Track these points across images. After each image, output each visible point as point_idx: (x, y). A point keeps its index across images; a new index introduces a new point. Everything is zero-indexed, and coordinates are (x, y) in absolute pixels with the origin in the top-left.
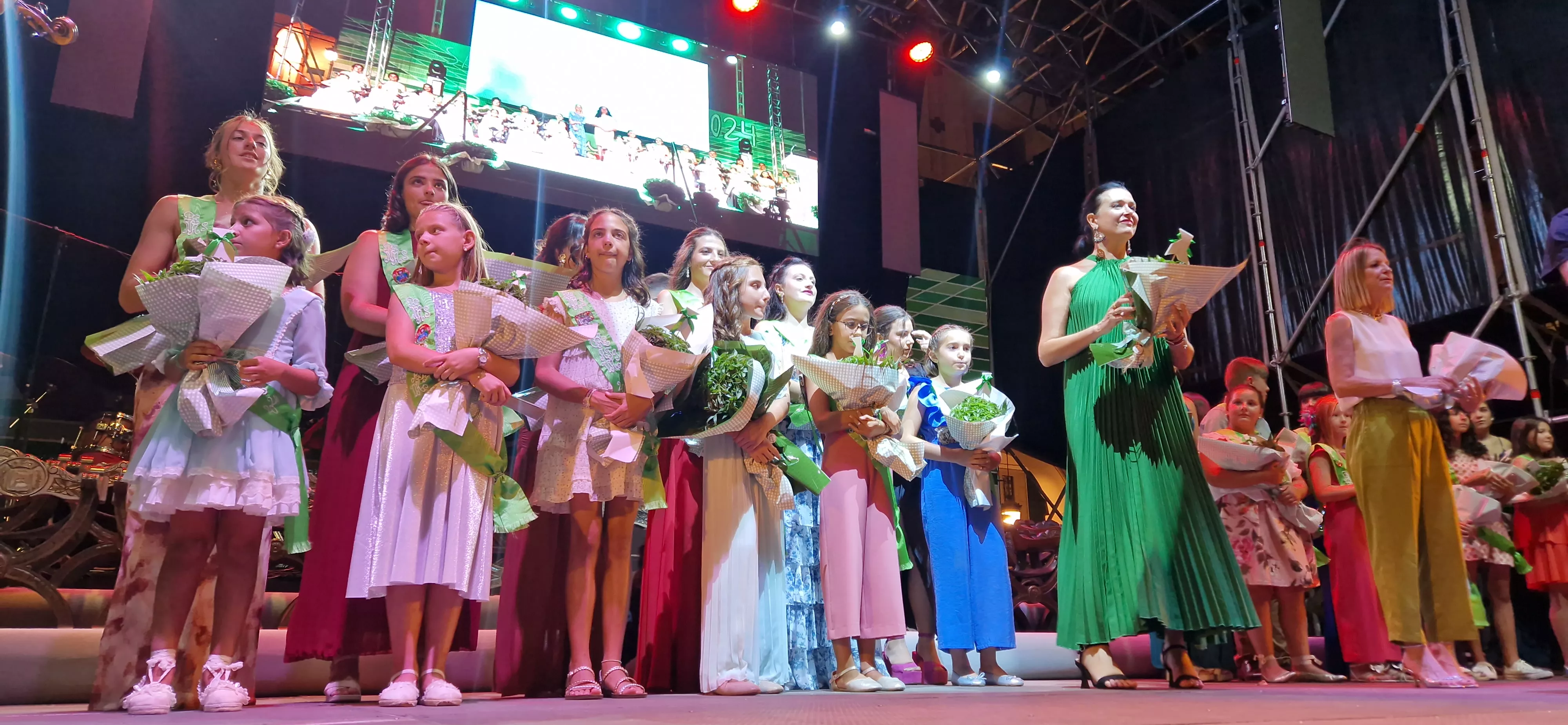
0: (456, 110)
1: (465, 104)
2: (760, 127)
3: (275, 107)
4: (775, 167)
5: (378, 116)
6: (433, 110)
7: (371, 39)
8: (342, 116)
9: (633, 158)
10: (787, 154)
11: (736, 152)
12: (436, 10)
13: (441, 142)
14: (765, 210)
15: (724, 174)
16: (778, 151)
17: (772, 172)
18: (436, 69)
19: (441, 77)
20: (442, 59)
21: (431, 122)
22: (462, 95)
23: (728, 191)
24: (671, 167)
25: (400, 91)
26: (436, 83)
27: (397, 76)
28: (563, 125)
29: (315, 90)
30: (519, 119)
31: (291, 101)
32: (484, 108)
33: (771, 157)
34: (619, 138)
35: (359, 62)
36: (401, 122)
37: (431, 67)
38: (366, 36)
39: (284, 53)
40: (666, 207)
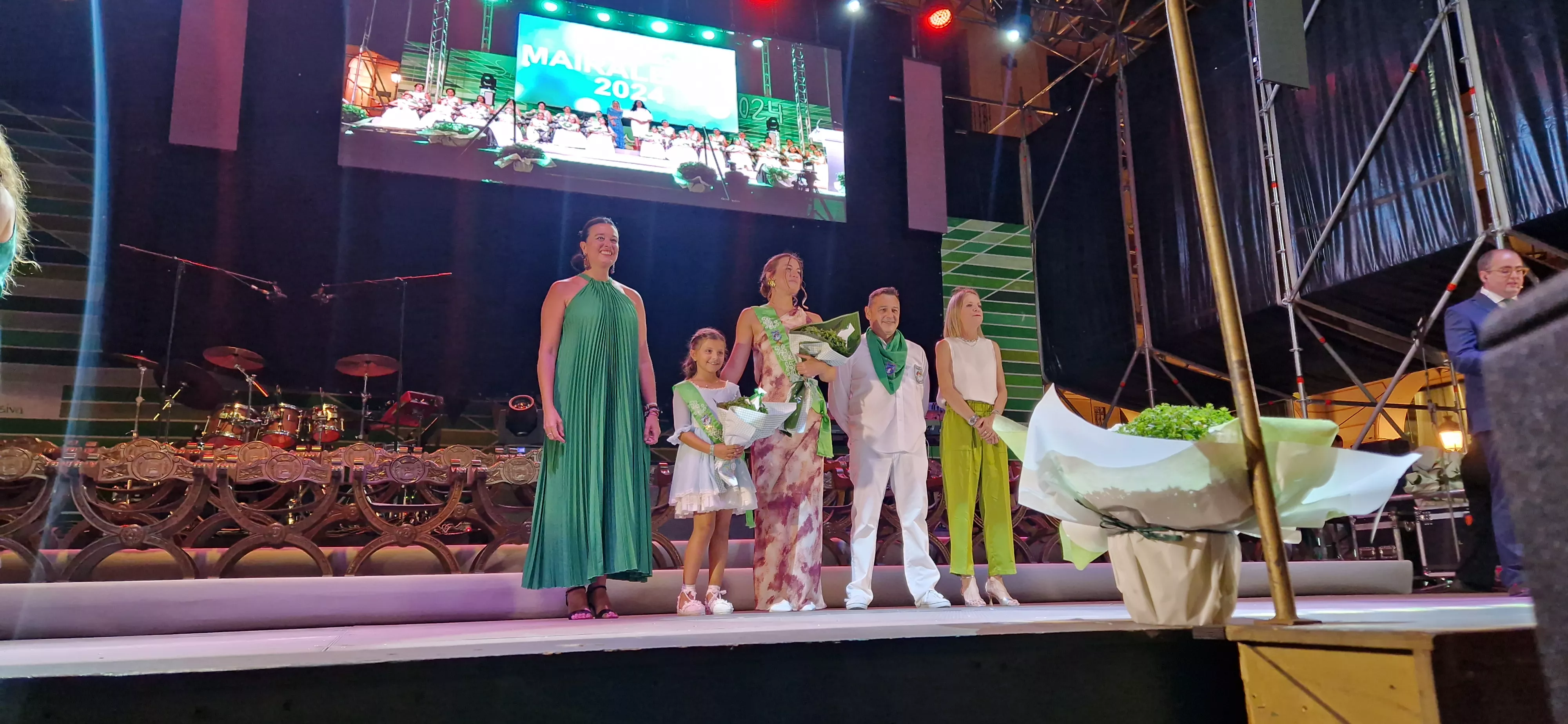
0: (506, 118)
1: (514, 110)
2: (787, 105)
3: (351, 129)
5: (439, 129)
6: (486, 119)
7: (429, 60)
8: (408, 131)
9: (667, 144)
10: (813, 128)
11: (764, 131)
12: (484, 28)
13: (495, 147)
14: (793, 183)
15: (754, 154)
16: (804, 126)
18: (487, 81)
19: (492, 88)
20: (492, 72)
21: (486, 129)
22: (511, 102)
23: (757, 168)
24: (703, 150)
25: (457, 104)
26: (487, 93)
27: (454, 91)
28: (602, 120)
29: (383, 111)
30: (562, 119)
31: (365, 122)
32: (530, 113)
33: (797, 132)
34: (654, 127)
35: (419, 82)
36: (460, 132)
37: (483, 80)
38: (423, 57)
39: (356, 79)
40: (701, 188)
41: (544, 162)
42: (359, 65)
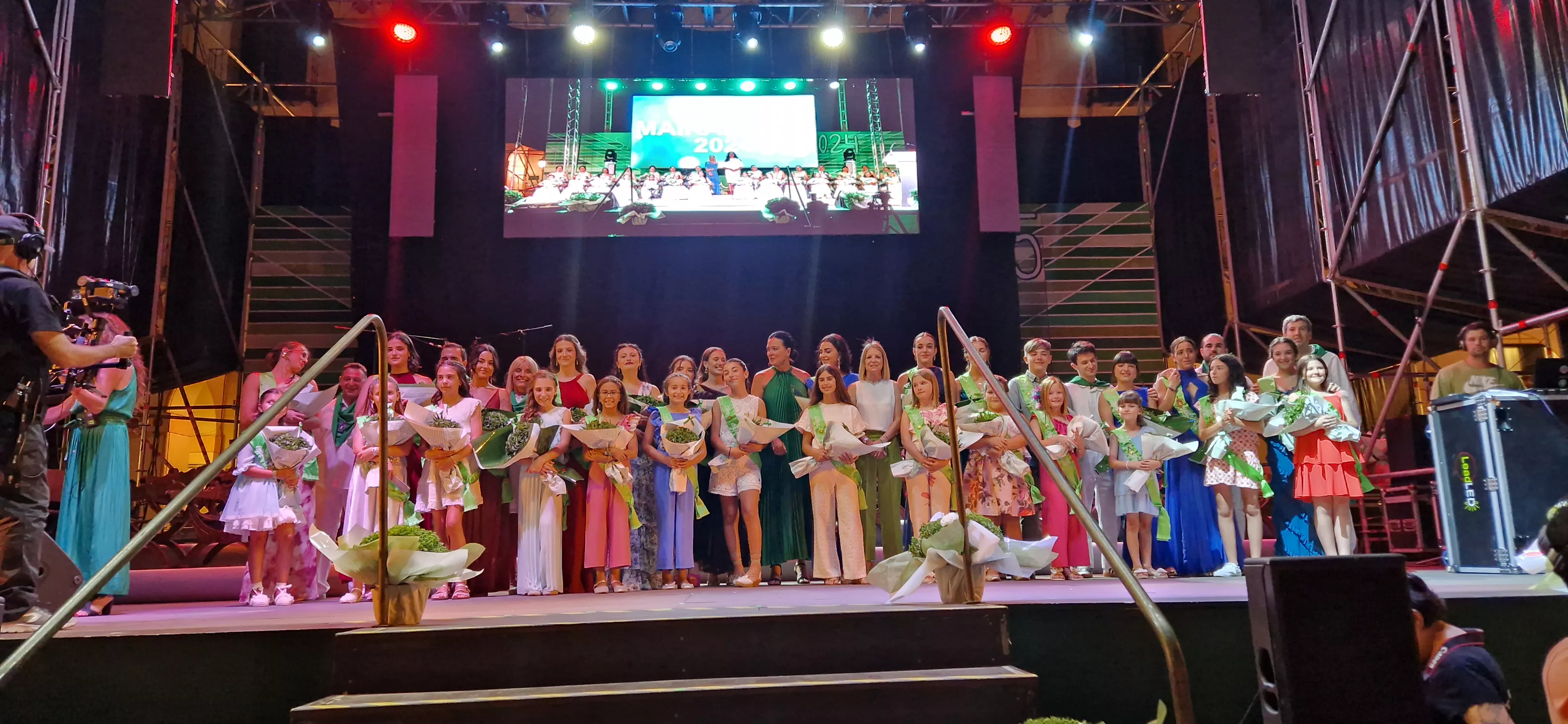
0: (625, 183)
1: (631, 176)
2: (861, 135)
3: (512, 208)
4: (876, 166)
5: (576, 199)
6: (609, 186)
7: (566, 146)
8: (552, 204)
9: (756, 186)
10: (887, 152)
11: (841, 161)
12: (606, 112)
13: (617, 208)
14: (869, 204)
15: (832, 182)
16: (878, 152)
17: (874, 171)
18: (610, 156)
19: (614, 161)
20: (613, 147)
21: (609, 195)
22: (629, 169)
23: (836, 196)
24: (787, 186)
25: (587, 178)
26: (610, 165)
27: (585, 167)
28: (701, 173)
29: (534, 191)
30: (668, 177)
31: (521, 202)
32: (644, 176)
33: (872, 159)
34: (744, 173)
35: (559, 164)
36: (590, 200)
37: (607, 155)
38: (561, 144)
39: (514, 170)
40: (785, 220)
41: (655, 215)
42: (515, 157)
